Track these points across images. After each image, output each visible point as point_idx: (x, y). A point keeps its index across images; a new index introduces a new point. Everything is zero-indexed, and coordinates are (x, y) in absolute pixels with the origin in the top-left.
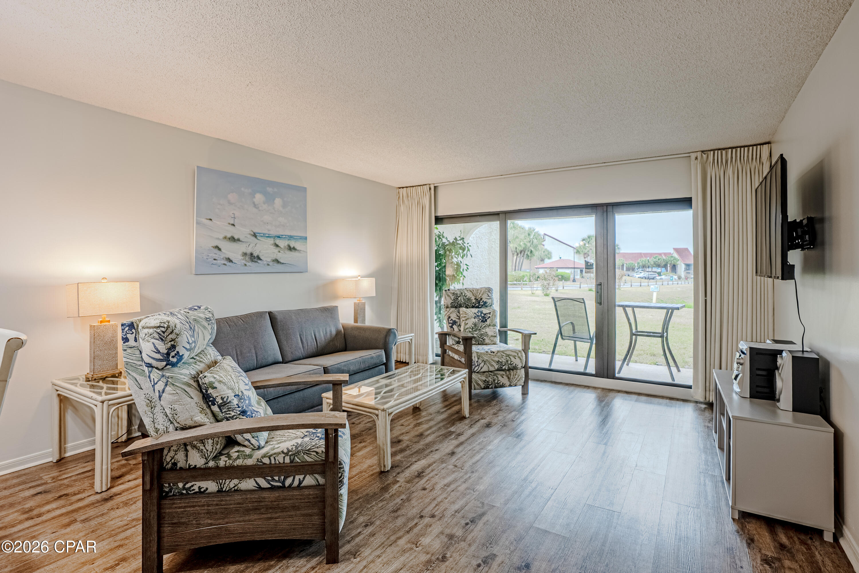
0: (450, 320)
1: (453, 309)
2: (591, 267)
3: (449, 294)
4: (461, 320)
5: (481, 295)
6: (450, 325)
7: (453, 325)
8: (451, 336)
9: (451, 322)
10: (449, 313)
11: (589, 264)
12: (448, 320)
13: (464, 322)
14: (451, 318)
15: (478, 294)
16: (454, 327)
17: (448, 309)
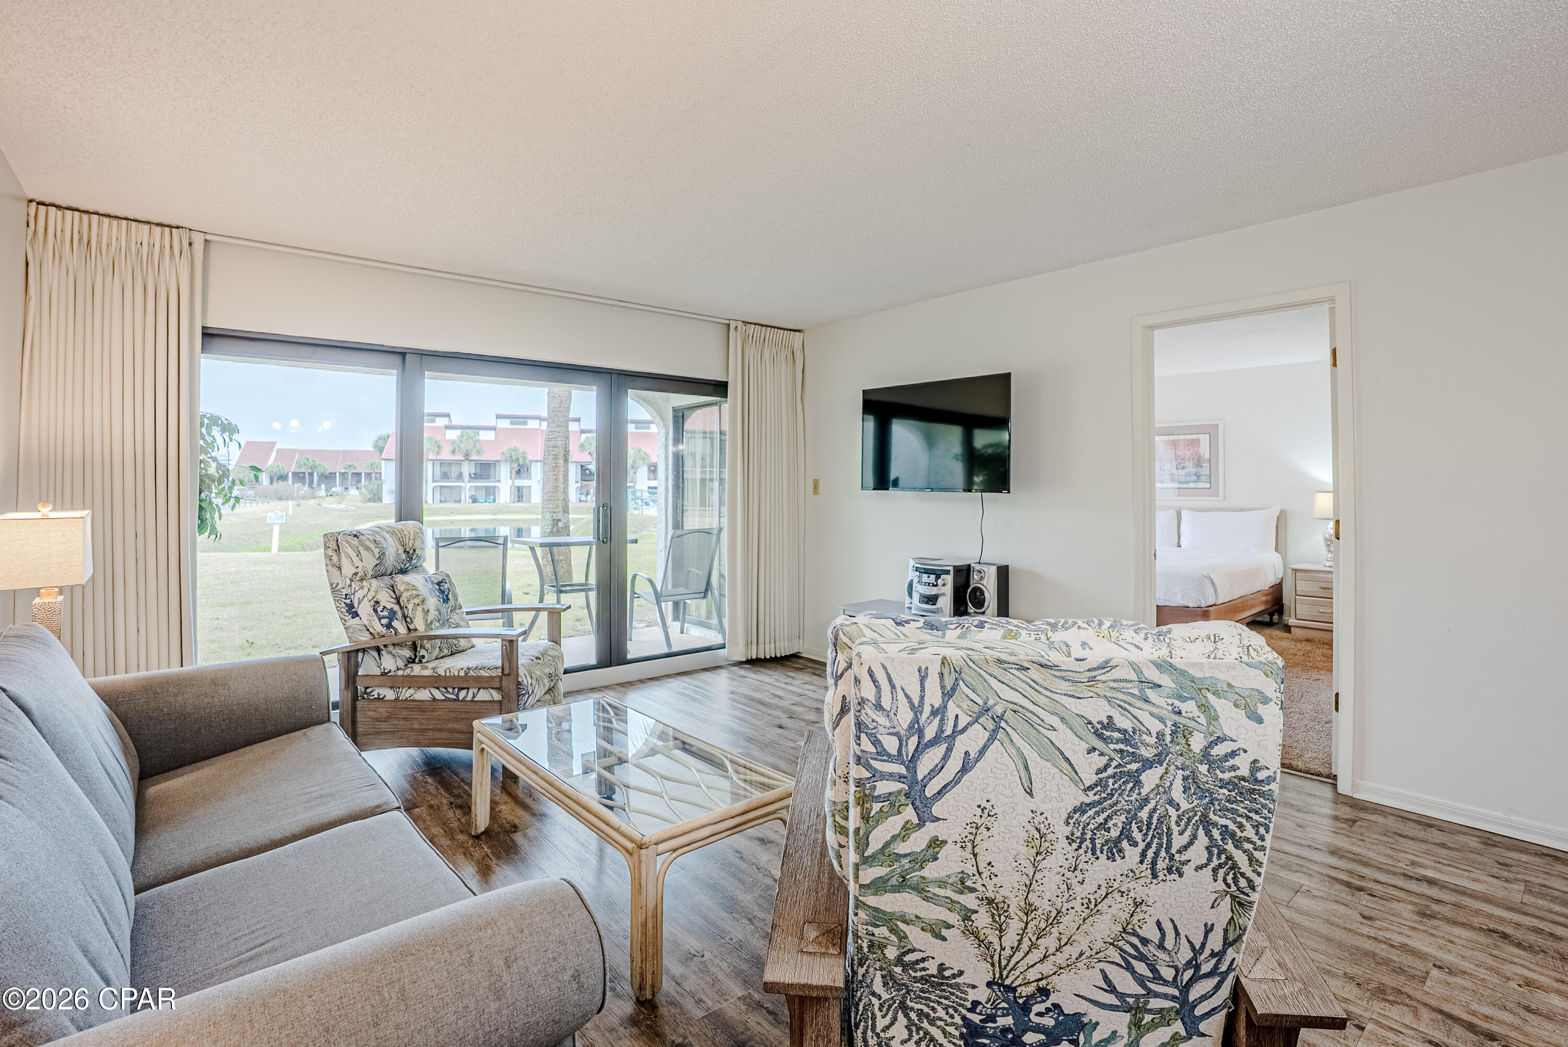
0: (379, 609)
1: (374, 582)
2: (591, 477)
3: (368, 543)
4: (410, 606)
5: (411, 542)
6: (384, 621)
7: (391, 620)
8: (391, 648)
9: (385, 613)
10: (371, 594)
11: (588, 472)
12: (375, 611)
13: (420, 608)
14: (382, 604)
15: (407, 539)
16: (395, 624)
17: (365, 583)
